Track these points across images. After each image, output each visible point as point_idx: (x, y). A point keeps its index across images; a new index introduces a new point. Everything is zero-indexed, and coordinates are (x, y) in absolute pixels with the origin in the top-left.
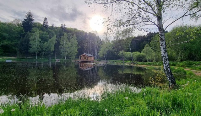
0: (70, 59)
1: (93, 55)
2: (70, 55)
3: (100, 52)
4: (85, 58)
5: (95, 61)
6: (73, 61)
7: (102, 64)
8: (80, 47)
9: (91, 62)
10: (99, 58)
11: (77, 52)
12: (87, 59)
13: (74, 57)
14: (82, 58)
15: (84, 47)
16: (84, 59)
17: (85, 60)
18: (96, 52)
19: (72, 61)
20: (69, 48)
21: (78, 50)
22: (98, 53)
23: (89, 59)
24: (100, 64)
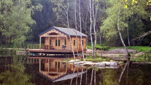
0: (11, 45)
1: (83, 32)
2: (8, 34)
3: (107, 23)
4: (58, 43)
5: (89, 51)
6: (20, 52)
7: (112, 63)
8: (40, 7)
9: (78, 54)
10: (103, 40)
11: (32, 22)
12: (62, 43)
13: (23, 38)
14: (47, 43)
15: (54, 10)
16: (54, 44)
17: (59, 49)
18: (93, 22)
19: (18, 53)
20: (5, 12)
21: (33, 17)
22: (99, 24)
23: (71, 47)
24: (108, 63)
